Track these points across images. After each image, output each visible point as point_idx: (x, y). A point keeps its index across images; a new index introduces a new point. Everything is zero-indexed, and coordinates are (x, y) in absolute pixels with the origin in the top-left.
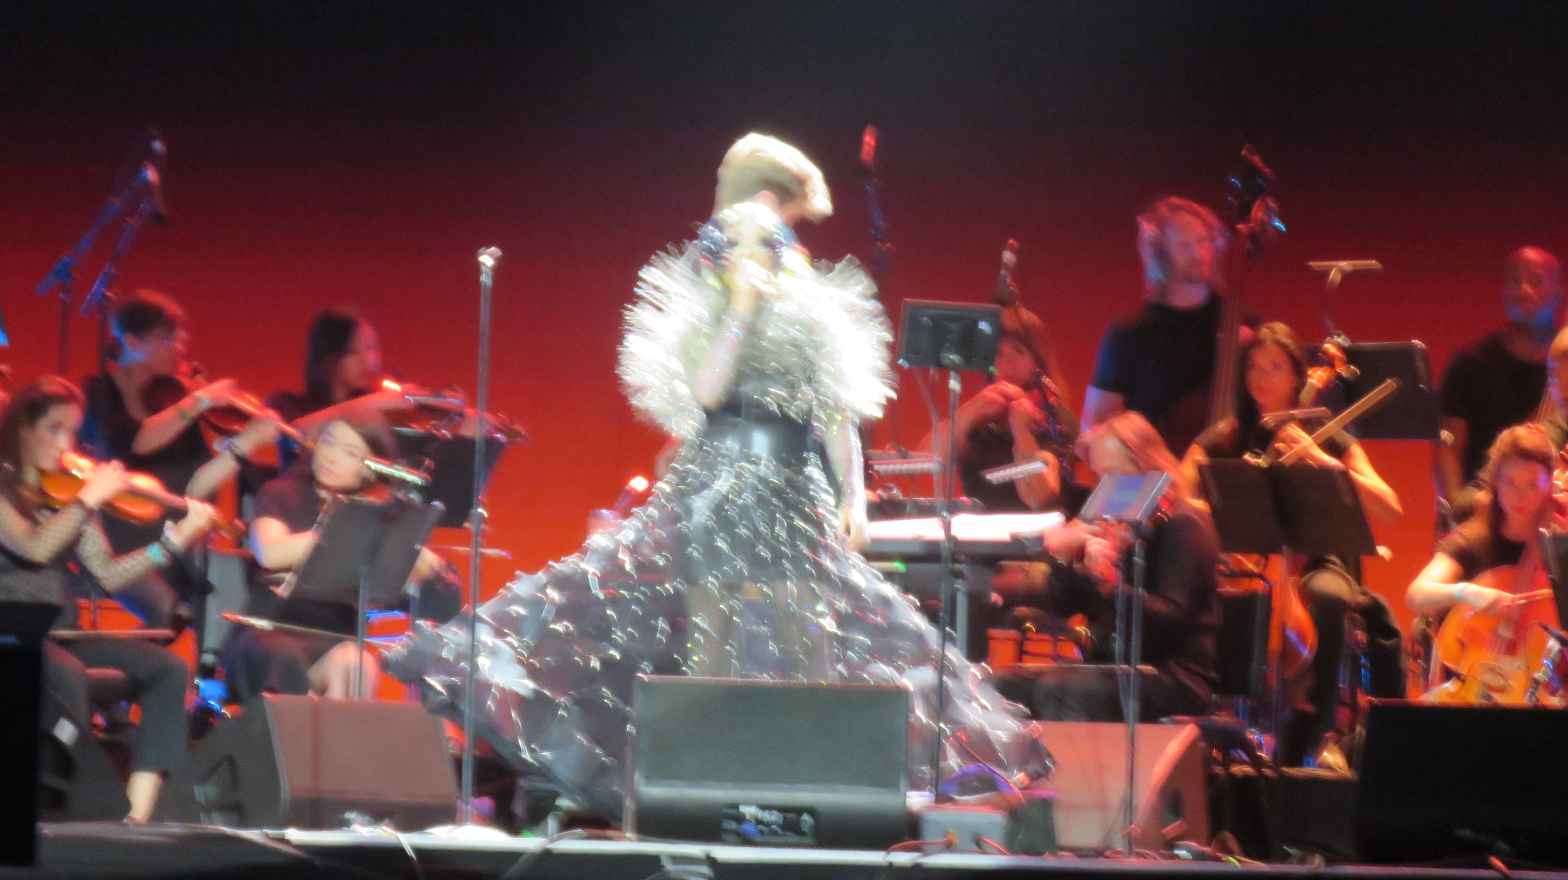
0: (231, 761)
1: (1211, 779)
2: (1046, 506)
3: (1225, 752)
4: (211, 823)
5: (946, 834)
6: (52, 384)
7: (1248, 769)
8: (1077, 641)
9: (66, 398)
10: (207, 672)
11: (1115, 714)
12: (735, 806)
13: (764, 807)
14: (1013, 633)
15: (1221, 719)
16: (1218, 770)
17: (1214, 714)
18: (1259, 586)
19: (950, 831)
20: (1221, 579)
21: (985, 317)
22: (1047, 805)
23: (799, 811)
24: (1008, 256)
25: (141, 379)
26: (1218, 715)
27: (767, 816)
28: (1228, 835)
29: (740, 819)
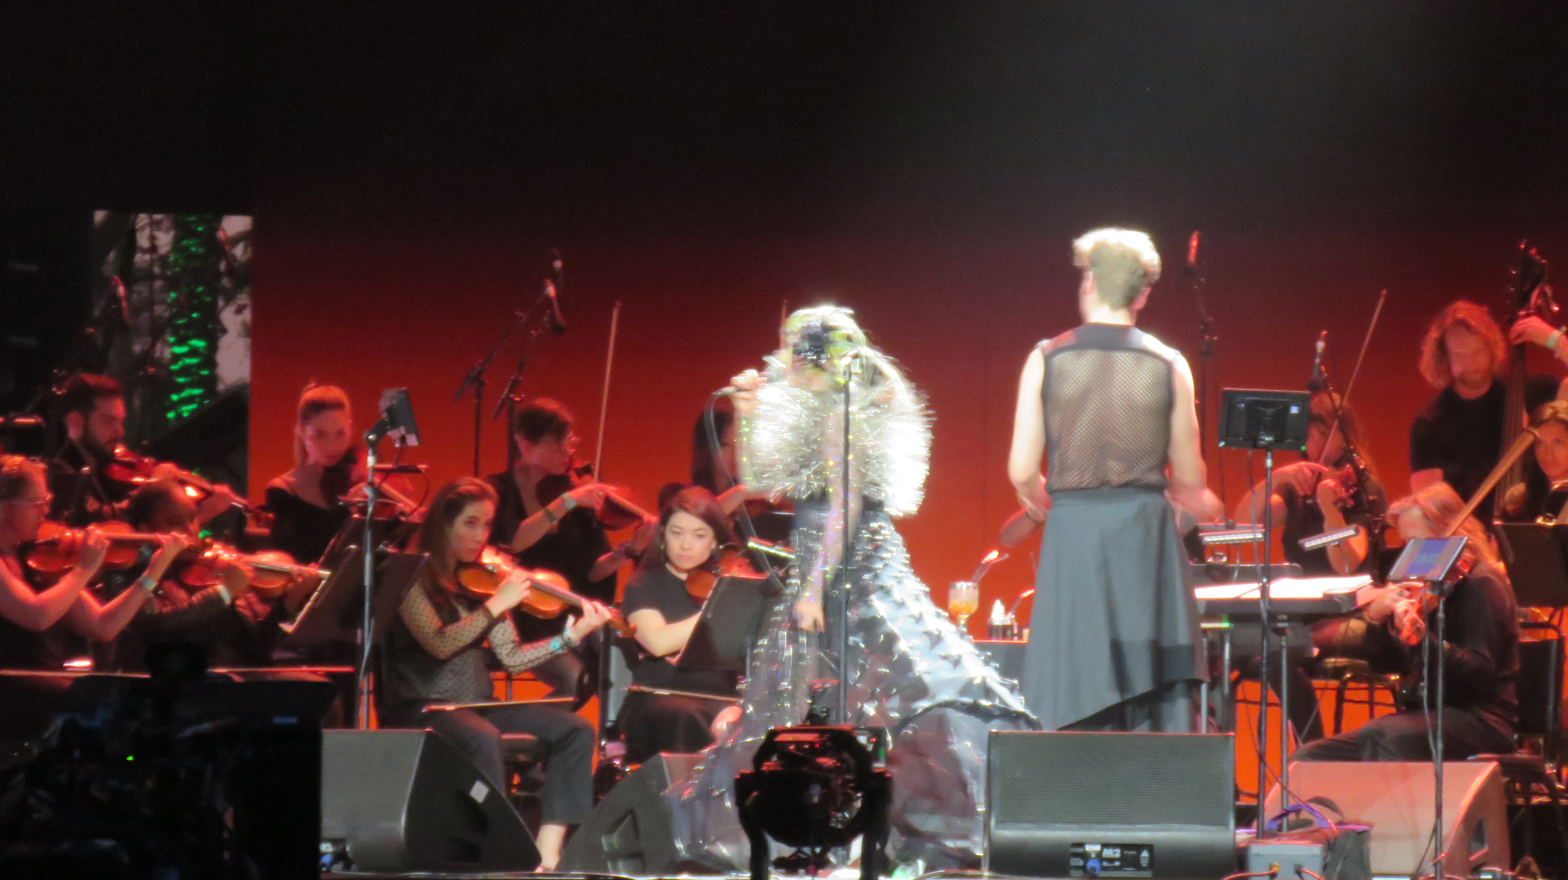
0: (631, 812)
1: (1512, 810)
2: (1358, 570)
3: (1526, 785)
4: (616, 870)
5: (1271, 867)
6: (467, 484)
7: (1545, 799)
8: (1392, 688)
9: (479, 496)
10: (611, 734)
11: (1424, 754)
12: (1081, 845)
13: (1105, 845)
14: (1334, 683)
15: (1523, 755)
16: (1520, 801)
17: (1517, 752)
18: (1552, 635)
19: (1275, 864)
20: (1519, 630)
21: (1295, 400)
22: (1362, 836)
23: (1139, 847)
24: (1320, 345)
25: (536, 477)
26: (1520, 753)
27: (1108, 853)
28: (1528, 859)
29: (1085, 856)
